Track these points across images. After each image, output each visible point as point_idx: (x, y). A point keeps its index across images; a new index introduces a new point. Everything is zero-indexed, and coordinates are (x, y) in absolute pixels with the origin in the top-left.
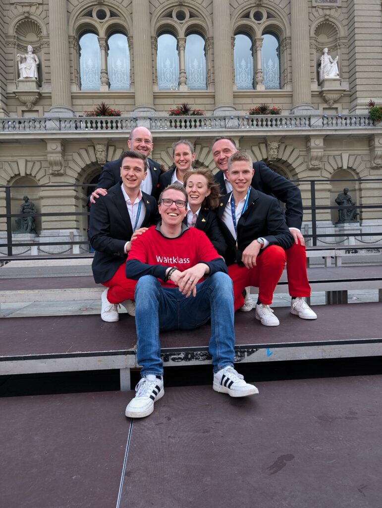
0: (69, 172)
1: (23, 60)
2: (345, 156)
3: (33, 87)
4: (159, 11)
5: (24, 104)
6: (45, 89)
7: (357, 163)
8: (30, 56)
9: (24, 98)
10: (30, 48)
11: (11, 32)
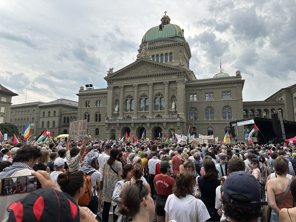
0: (120, 129)
1: (116, 107)
2: (172, 126)
4: (140, 96)
5: (115, 115)
6: (119, 113)
7: (175, 127)
8: (117, 106)
9: (115, 114)
10: (117, 104)
11: (114, 102)
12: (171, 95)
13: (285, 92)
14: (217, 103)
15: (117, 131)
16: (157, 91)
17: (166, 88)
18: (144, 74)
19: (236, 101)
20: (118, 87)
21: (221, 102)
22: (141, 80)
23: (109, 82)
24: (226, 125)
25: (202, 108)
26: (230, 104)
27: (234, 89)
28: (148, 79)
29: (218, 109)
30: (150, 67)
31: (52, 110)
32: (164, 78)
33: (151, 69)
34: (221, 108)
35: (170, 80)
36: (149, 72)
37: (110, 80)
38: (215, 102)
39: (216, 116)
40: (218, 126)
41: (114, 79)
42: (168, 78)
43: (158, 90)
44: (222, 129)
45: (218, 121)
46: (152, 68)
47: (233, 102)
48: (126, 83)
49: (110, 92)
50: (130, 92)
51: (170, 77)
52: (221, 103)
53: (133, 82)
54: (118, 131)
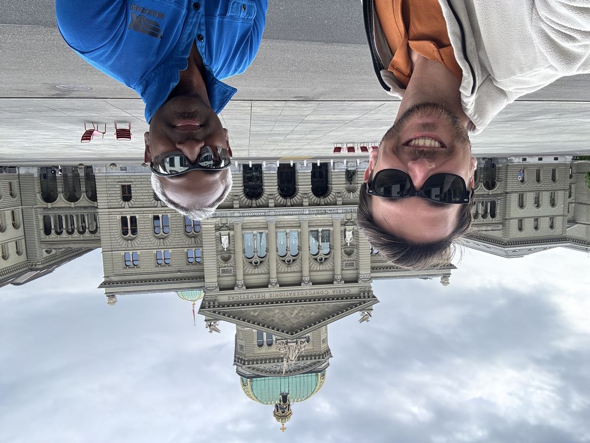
0: (334, 194)
1: (351, 239)
3: (348, 228)
4: (298, 261)
5: (351, 222)
6: (343, 228)
8: (348, 241)
9: (351, 224)
11: (355, 250)
12: (231, 263)
13: (37, 263)
14: (147, 245)
15: (341, 188)
16: (260, 272)
17: (240, 276)
18: (289, 306)
19: (113, 249)
20: (346, 282)
21: (141, 248)
22: (294, 294)
23: (368, 294)
24: (130, 206)
25: (176, 236)
26: (124, 244)
27: (118, 271)
28: (279, 297)
29: (145, 235)
30: (276, 320)
31: (529, 231)
32: (245, 297)
33: (273, 317)
34: (140, 237)
35: (232, 292)
36: (277, 311)
37: (364, 297)
38: (152, 248)
39: (149, 222)
40: (145, 203)
41: (356, 298)
42: (237, 298)
43: (259, 274)
44: (138, 197)
45: (145, 212)
46: (271, 318)
47: (118, 247)
48: (328, 290)
49: (365, 271)
50: (319, 271)
51: (233, 298)
52: (139, 245)
53: (313, 292)
54: (339, 188)
